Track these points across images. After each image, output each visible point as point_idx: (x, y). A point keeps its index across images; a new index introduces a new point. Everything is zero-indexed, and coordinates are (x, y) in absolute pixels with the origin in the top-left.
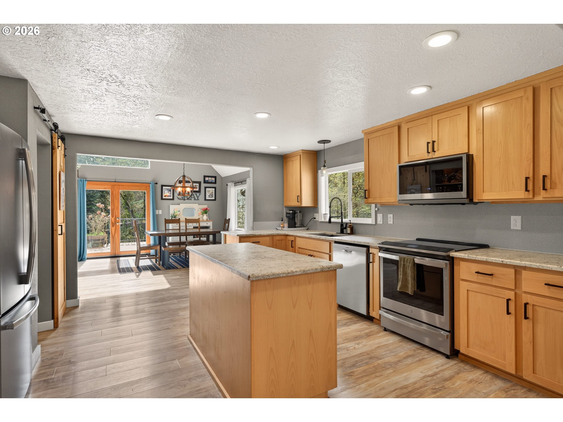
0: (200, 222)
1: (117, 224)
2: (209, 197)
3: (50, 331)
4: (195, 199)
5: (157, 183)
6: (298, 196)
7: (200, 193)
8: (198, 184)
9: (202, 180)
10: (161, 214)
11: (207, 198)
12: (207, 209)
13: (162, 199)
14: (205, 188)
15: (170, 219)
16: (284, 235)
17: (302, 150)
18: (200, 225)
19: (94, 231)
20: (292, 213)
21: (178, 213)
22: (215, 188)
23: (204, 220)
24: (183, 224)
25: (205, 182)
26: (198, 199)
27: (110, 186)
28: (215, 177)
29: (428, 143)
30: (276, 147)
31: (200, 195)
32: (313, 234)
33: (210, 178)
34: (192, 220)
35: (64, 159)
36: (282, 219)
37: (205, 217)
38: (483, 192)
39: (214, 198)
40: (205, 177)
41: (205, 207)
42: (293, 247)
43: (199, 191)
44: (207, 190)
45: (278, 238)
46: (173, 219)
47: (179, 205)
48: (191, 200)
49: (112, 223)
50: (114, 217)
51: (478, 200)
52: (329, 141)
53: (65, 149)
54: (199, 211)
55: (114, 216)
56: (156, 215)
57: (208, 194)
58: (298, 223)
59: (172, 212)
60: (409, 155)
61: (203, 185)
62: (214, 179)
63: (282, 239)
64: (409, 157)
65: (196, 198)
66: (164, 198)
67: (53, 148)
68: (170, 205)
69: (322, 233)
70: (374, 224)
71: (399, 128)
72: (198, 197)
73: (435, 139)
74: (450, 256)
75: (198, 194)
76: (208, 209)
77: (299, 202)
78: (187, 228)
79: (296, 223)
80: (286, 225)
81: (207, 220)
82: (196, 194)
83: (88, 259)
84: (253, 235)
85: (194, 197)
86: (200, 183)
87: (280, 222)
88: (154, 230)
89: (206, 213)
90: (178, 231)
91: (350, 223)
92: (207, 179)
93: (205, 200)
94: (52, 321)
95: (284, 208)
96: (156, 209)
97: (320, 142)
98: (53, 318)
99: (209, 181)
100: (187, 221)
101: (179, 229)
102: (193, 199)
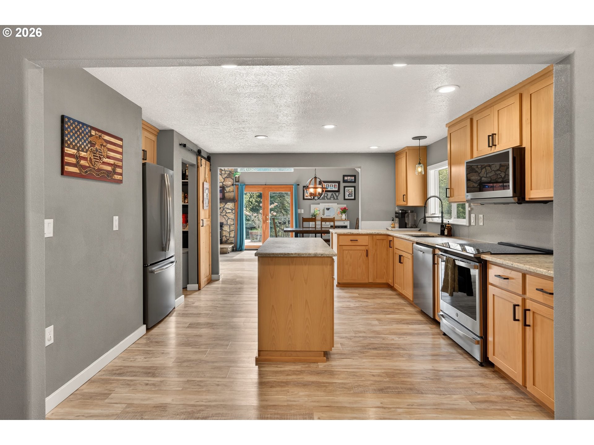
0: (335, 221)
1: (267, 221)
2: (349, 197)
3: (195, 291)
4: (334, 199)
5: (299, 185)
6: (403, 195)
7: (340, 192)
8: (337, 184)
9: (341, 180)
10: (303, 213)
11: (346, 198)
12: (345, 208)
13: (304, 199)
14: (345, 187)
15: (311, 217)
16: (385, 234)
17: (407, 147)
18: (335, 224)
19: (258, 229)
20: (401, 213)
21: (318, 212)
22: (354, 187)
23: (343, 219)
24: (318, 223)
25: (344, 181)
26: (337, 199)
27: (261, 189)
28: (355, 176)
29: (489, 136)
30: (376, 147)
31: (340, 195)
32: (409, 235)
33: (349, 178)
34: (328, 219)
35: (210, 172)
36: (393, 219)
37: (344, 216)
38: (531, 190)
39: (353, 198)
40: (344, 176)
41: (344, 206)
42: (391, 247)
43: (338, 191)
44: (347, 189)
45: (378, 237)
46: (313, 217)
47: (319, 204)
48: (331, 199)
49: (263, 220)
50: (265, 215)
51: (529, 198)
52: (425, 137)
53: (210, 165)
54: (338, 211)
56: (299, 214)
57: (347, 194)
58: (410, 224)
59: (312, 211)
60: (478, 150)
61: (342, 185)
62: (353, 178)
63: (383, 239)
64: (478, 151)
65: (336, 198)
66: (305, 198)
67: (198, 167)
68: (311, 205)
69: (424, 234)
70: (468, 225)
71: (472, 120)
72: (337, 197)
73: (496, 132)
74: (481, 258)
75: (337, 194)
76: (347, 208)
77: (405, 201)
78: (322, 227)
79: (407, 224)
80: (397, 225)
81: (346, 219)
82: (335, 194)
83: (246, 250)
84: (350, 233)
85: (334, 197)
86: (339, 183)
87: (391, 222)
88: (296, 227)
89: (345, 212)
90: (314, 229)
91: (449, 224)
92: (346, 178)
93: (345, 199)
94: (197, 285)
95: (396, 207)
96: (298, 209)
97: (414, 138)
98: (198, 283)
99: (348, 181)
100: (323, 220)
101: (315, 227)
102: (332, 199)
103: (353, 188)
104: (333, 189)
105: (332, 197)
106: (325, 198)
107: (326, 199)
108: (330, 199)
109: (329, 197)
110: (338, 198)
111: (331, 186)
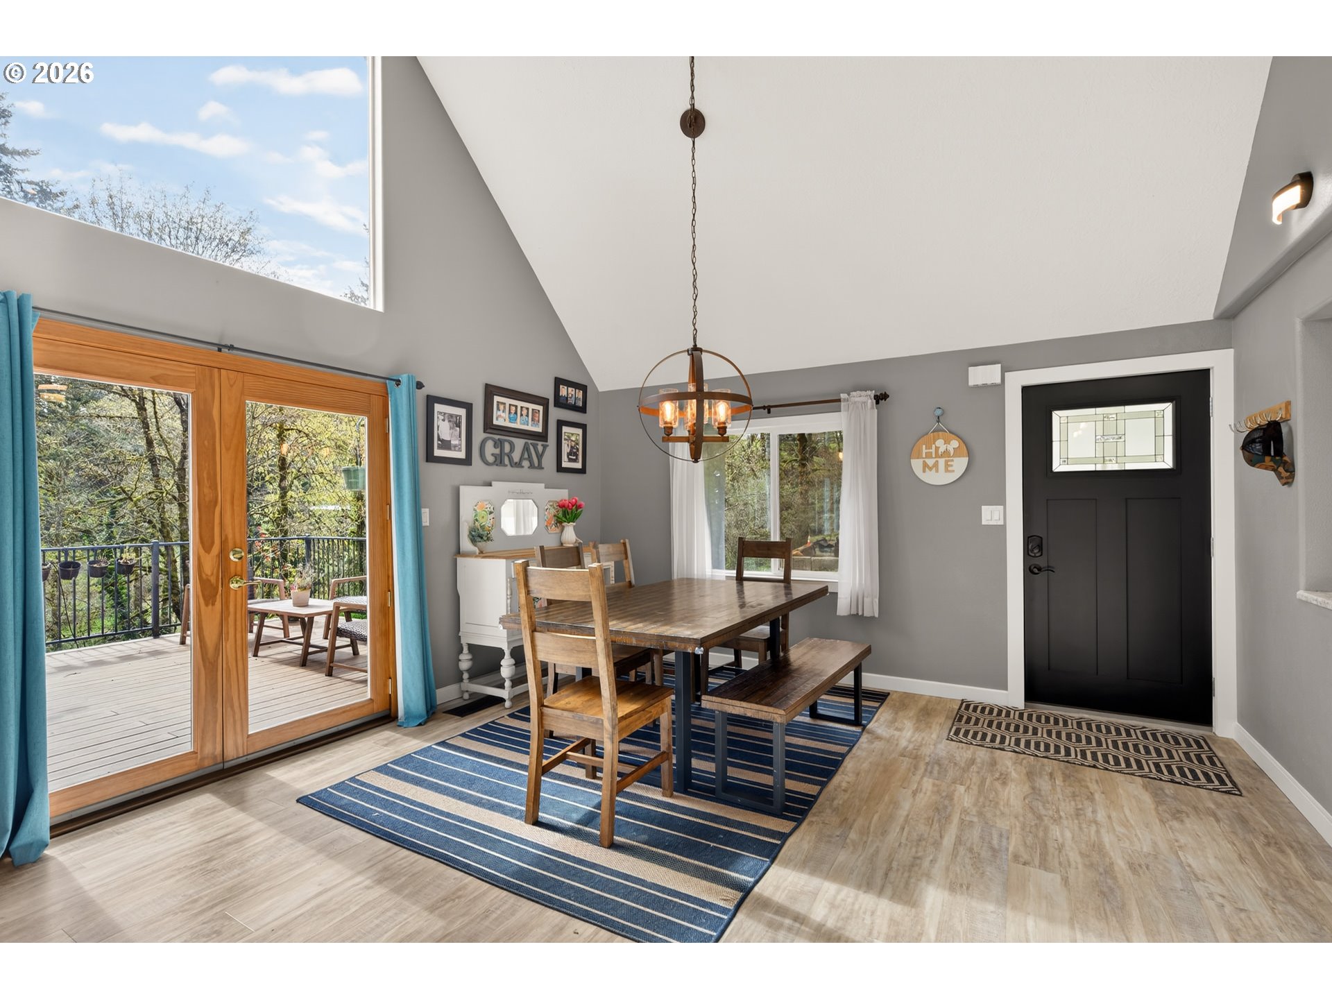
4: (532, 466)
7: (547, 441)
9: (548, 393)
10: (426, 527)
12: (568, 503)
13: (432, 458)
14: (560, 424)
21: (489, 521)
22: (584, 427)
26: (540, 467)
31: (548, 449)
40: (559, 382)
41: (563, 495)
43: (542, 437)
47: (491, 485)
48: (521, 467)
49: (203, 582)
50: (216, 549)
54: (547, 512)
55: (213, 543)
59: (465, 516)
61: (554, 414)
65: (535, 461)
68: (461, 487)
72: (539, 458)
75: (540, 446)
76: (573, 504)
82: (535, 447)
85: (530, 459)
92: (564, 391)
93: (560, 469)
102: (526, 463)
103: (580, 431)
104: (530, 428)
105: (525, 459)
106: (506, 461)
107: (509, 465)
108: (519, 465)
109: (516, 456)
110: (544, 465)
111: (525, 412)
